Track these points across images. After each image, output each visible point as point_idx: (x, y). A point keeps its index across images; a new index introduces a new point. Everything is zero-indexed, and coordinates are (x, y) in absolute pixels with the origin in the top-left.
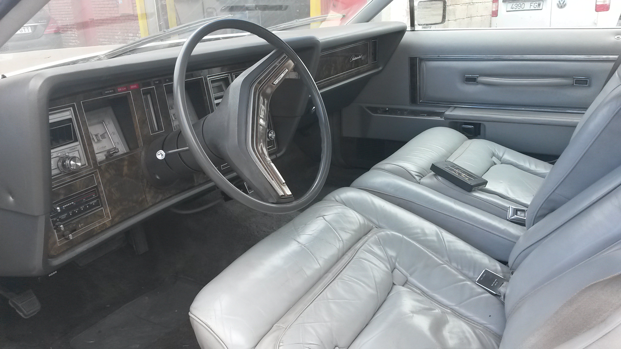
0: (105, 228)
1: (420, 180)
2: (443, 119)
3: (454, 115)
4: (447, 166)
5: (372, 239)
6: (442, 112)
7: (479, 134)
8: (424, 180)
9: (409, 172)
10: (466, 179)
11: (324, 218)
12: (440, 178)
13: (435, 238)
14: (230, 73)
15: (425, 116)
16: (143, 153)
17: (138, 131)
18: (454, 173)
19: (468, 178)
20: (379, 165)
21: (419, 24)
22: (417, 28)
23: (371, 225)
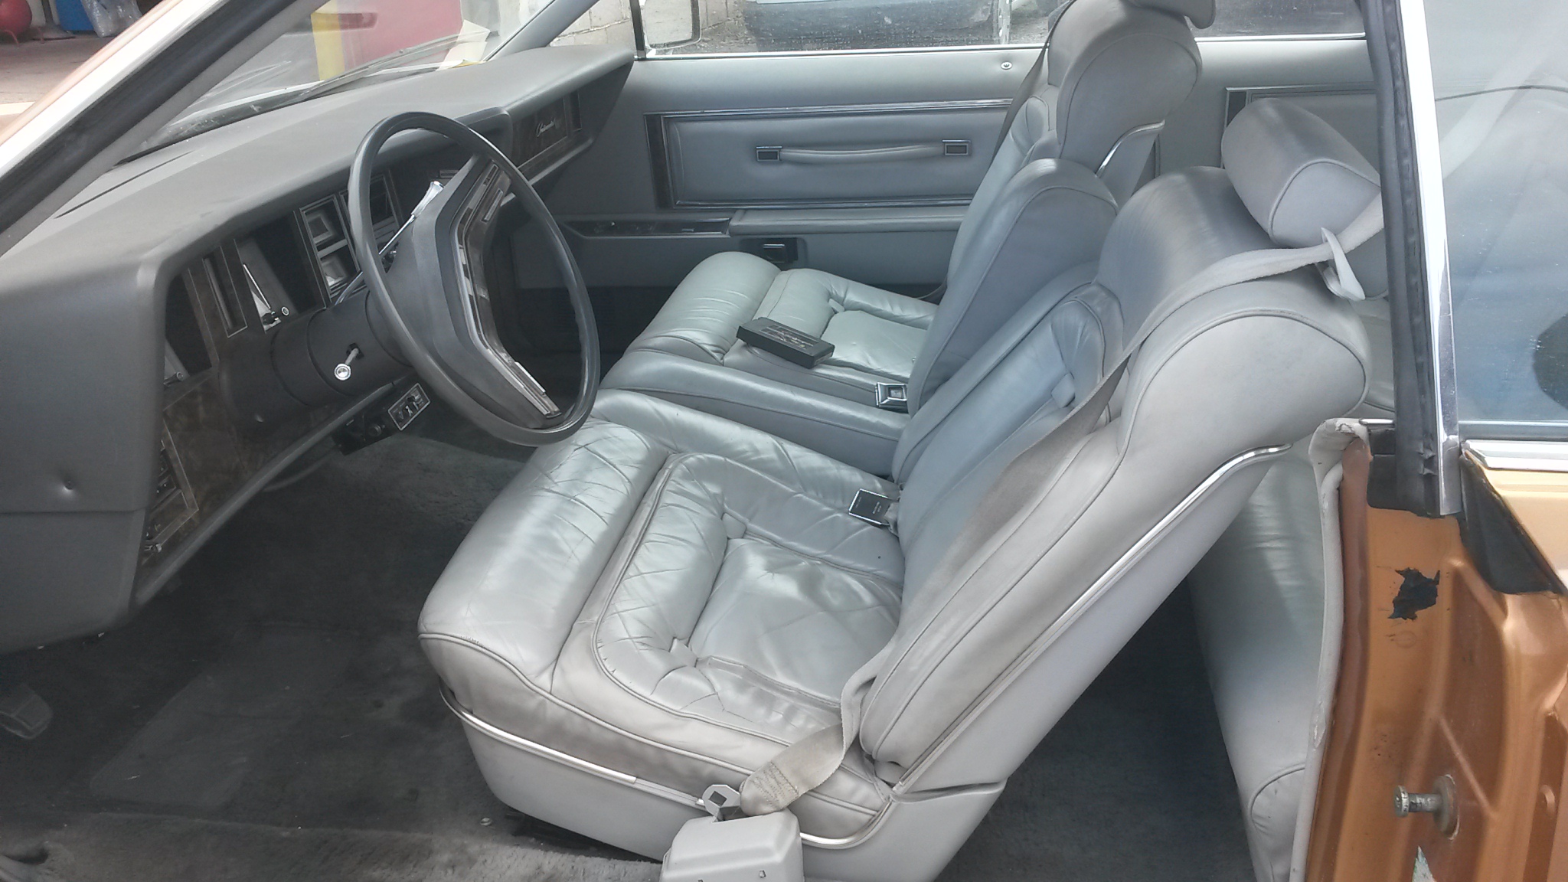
0: (191, 528)
1: (722, 359)
2: (727, 236)
3: (747, 226)
4: (764, 328)
5: (678, 472)
6: (723, 222)
7: (796, 258)
8: (726, 359)
9: (700, 347)
10: (802, 347)
11: (587, 449)
12: (756, 350)
13: (773, 455)
14: (335, 192)
15: (691, 232)
16: (225, 377)
17: (208, 335)
18: (779, 338)
19: (804, 344)
20: (638, 341)
21: (653, 43)
22: (651, 54)
23: (665, 449)
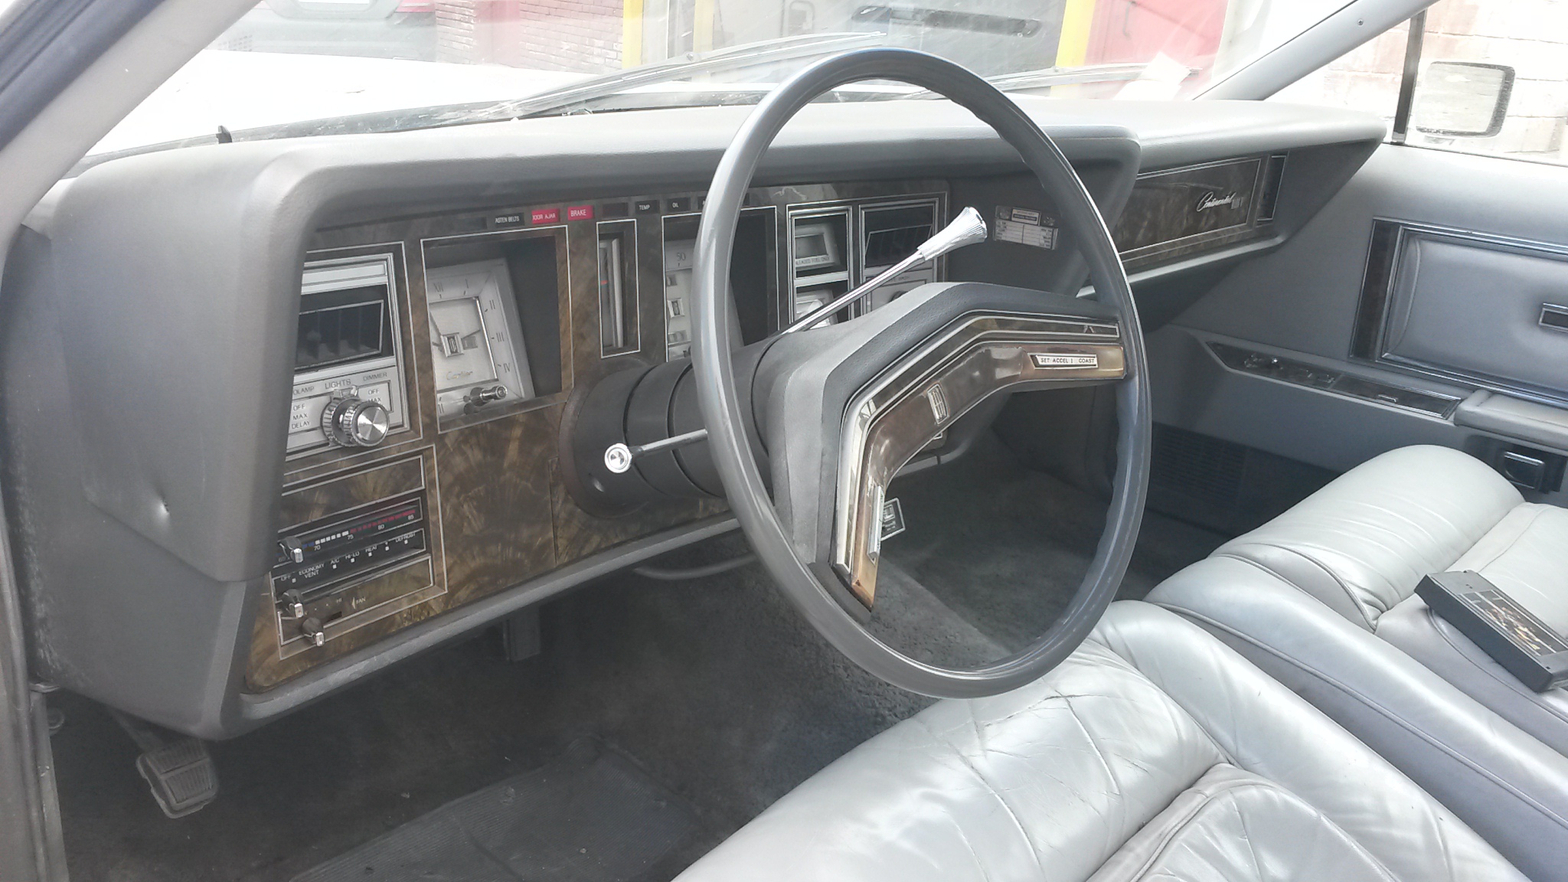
0: (422, 618)
1: (1377, 618)
2: (1449, 423)
3: (1489, 418)
4: (1470, 591)
5: (1218, 808)
6: (1448, 401)
7: (1556, 487)
8: (1387, 621)
9: (1343, 587)
10: (1532, 648)
11: (1069, 702)
12: (1443, 625)
13: (1417, 837)
14: (855, 204)
15: (1393, 401)
16: (571, 409)
17: (568, 344)
18: (1493, 618)
19: (1538, 644)
20: (1243, 543)
21: (1422, 127)
22: (1412, 136)
23: (1215, 749)
